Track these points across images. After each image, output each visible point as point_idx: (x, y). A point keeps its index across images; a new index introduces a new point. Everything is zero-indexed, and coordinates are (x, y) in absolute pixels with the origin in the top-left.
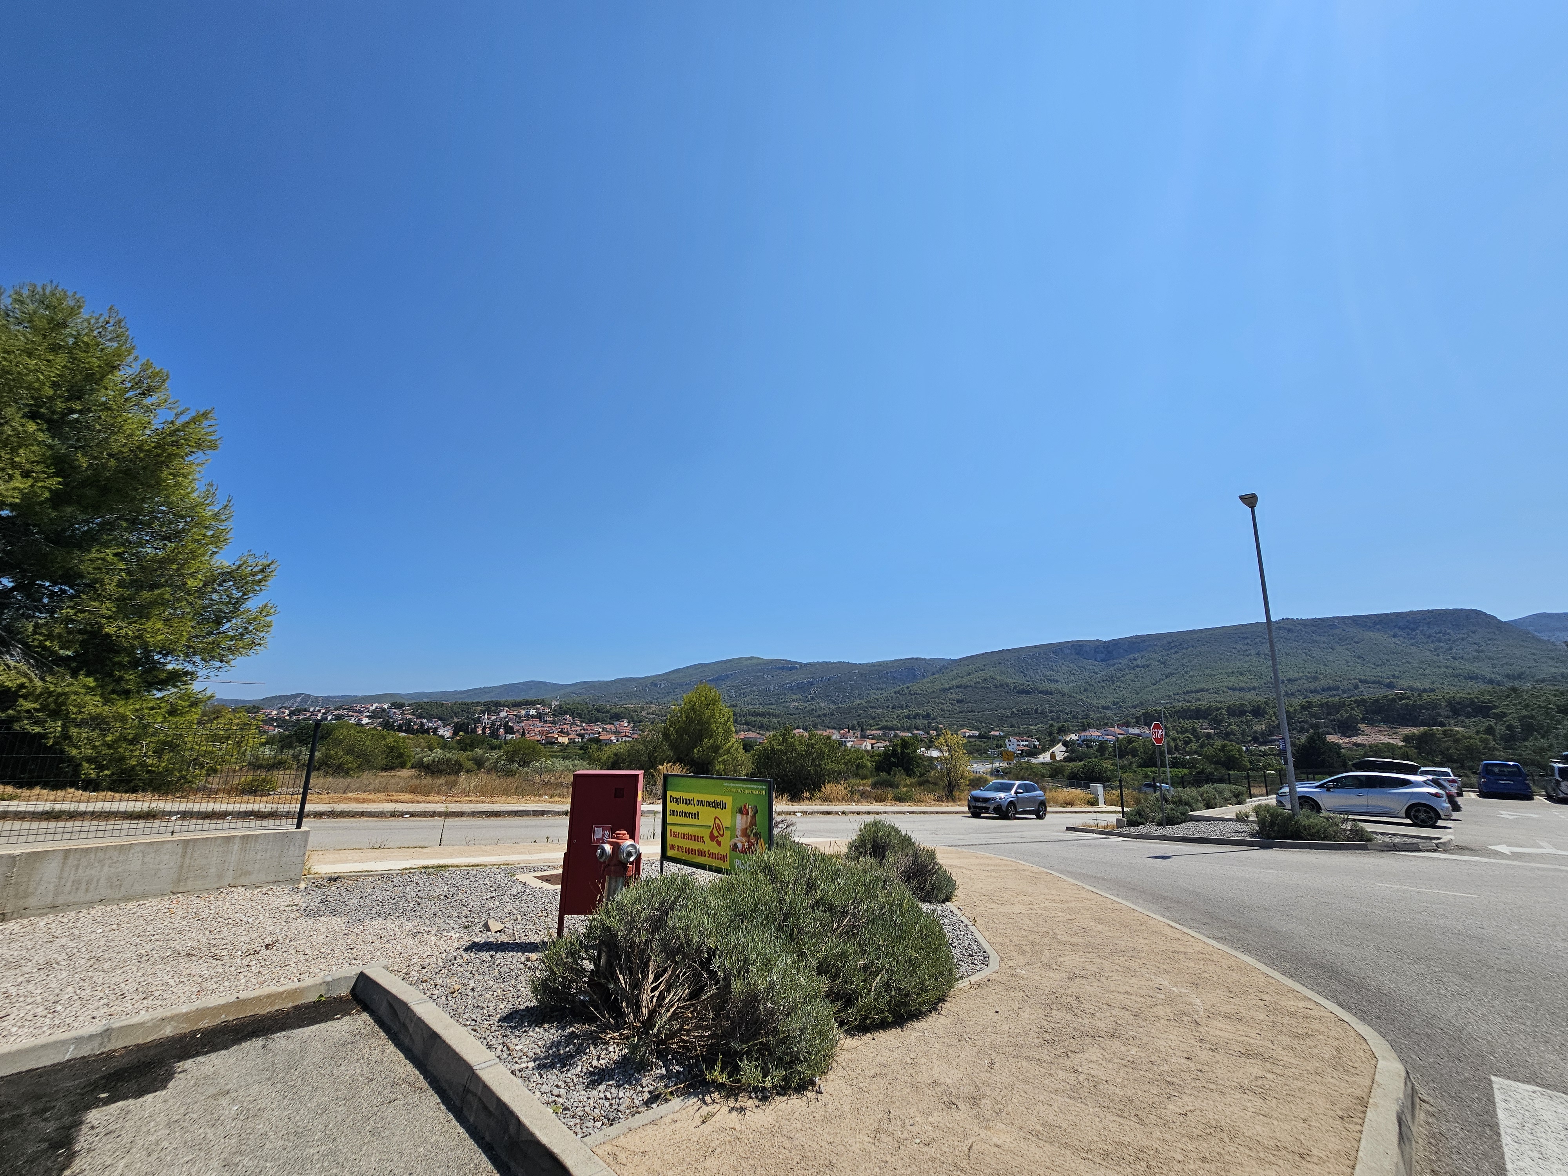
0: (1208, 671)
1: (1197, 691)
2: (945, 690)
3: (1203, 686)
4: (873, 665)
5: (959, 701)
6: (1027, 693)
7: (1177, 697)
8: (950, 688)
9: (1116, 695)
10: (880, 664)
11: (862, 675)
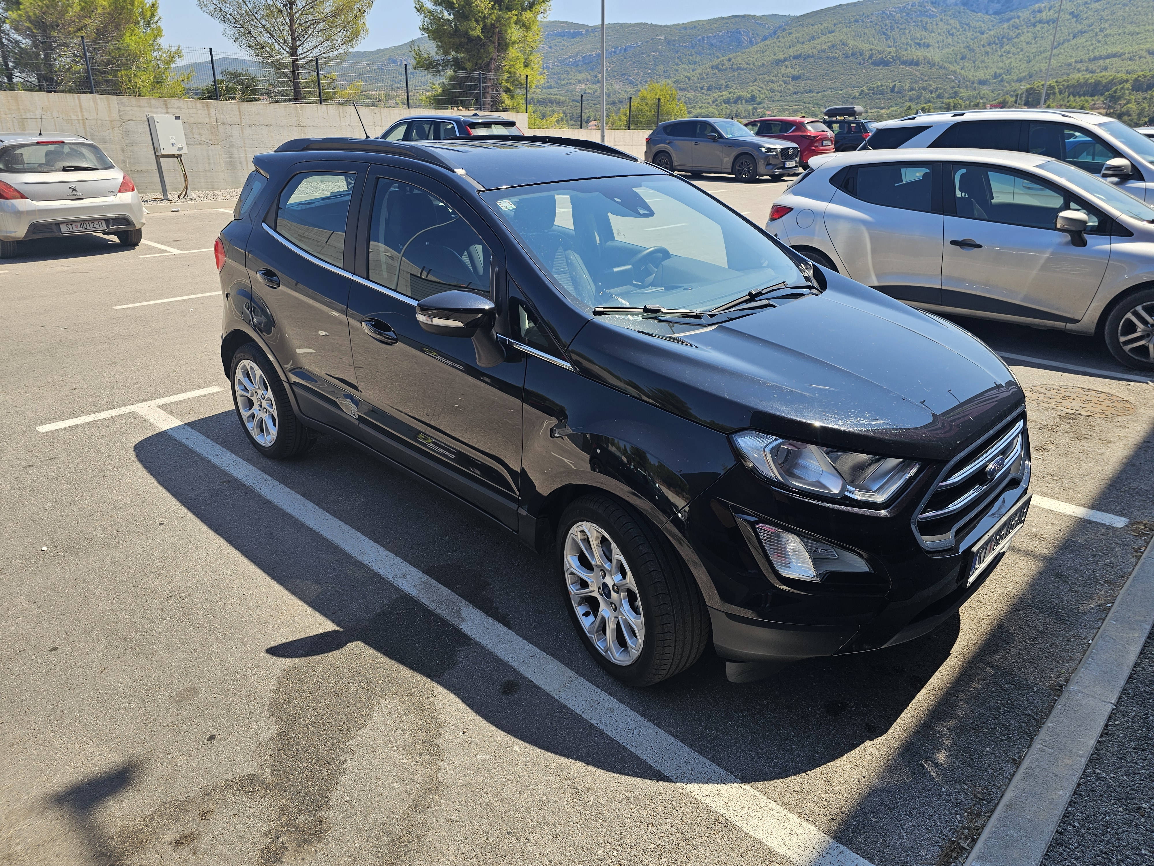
0: (1130, 28)
1: (1107, 57)
2: (778, 62)
3: (1117, 49)
4: (684, 27)
5: (795, 78)
6: (885, 63)
7: (1079, 66)
8: (785, 60)
9: (1001, 65)
10: (694, 26)
11: (669, 42)
